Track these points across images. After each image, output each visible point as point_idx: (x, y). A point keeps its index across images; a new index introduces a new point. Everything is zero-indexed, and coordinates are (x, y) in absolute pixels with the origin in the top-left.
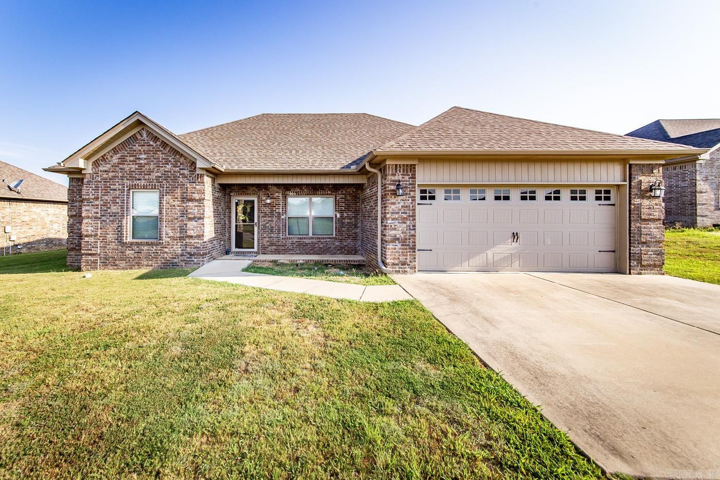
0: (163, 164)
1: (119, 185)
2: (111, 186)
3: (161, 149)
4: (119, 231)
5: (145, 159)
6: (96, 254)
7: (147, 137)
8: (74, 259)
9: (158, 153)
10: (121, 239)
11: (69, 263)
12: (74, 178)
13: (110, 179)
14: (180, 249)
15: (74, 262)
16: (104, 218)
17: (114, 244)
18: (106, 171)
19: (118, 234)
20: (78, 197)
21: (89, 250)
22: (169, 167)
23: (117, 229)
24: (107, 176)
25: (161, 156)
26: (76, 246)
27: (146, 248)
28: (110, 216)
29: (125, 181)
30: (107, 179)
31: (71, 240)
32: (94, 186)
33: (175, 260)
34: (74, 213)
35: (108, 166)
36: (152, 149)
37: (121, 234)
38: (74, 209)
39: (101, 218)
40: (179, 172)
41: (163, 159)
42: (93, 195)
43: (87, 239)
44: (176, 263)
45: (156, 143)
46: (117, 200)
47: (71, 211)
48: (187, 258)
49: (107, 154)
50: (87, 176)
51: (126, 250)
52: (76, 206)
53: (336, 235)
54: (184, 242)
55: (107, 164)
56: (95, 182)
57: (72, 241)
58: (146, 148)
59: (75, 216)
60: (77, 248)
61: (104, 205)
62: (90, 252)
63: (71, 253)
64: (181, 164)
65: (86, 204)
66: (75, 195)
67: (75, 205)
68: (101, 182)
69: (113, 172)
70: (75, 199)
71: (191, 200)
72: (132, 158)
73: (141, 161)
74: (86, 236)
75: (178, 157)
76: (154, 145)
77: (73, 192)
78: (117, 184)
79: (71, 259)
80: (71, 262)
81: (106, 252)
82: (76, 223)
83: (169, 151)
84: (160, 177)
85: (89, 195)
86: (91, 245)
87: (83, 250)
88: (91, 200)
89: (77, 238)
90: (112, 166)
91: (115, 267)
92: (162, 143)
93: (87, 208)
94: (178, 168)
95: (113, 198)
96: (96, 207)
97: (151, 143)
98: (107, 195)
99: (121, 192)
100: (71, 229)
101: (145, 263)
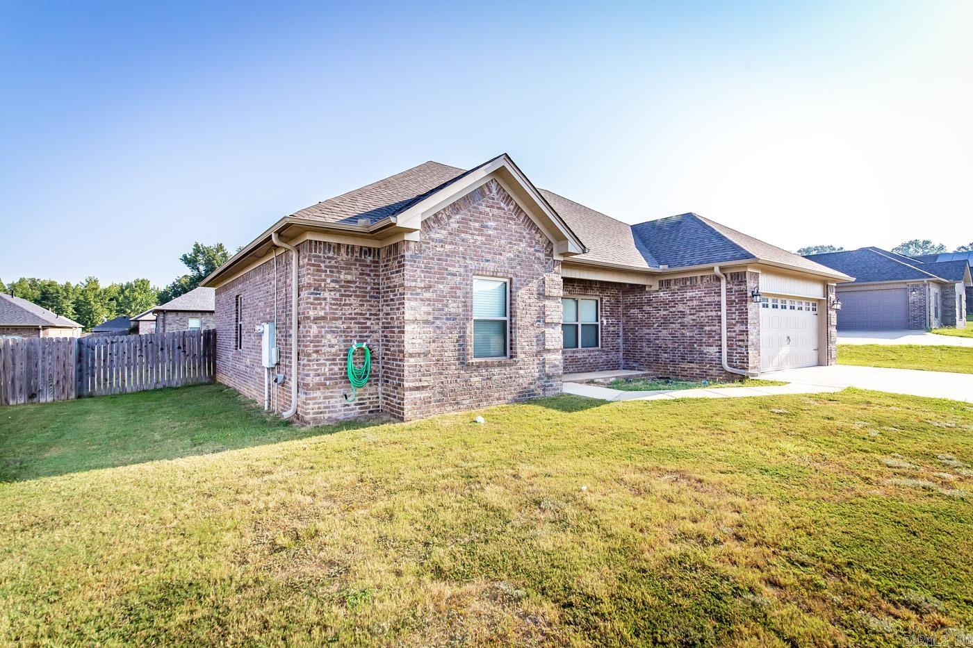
0: (516, 240)
1: (460, 266)
2: (449, 269)
3: (515, 217)
4: (461, 345)
5: (495, 229)
6: (427, 387)
7: (497, 194)
8: (322, 406)
9: (511, 222)
10: (463, 359)
11: (311, 416)
12: (320, 242)
13: (448, 255)
14: (537, 370)
15: (321, 413)
16: (438, 322)
17: (454, 367)
18: (441, 241)
19: (459, 350)
20: (328, 280)
21: (416, 380)
22: (523, 245)
23: (457, 341)
24: (441, 249)
25: (514, 227)
26: (325, 379)
27: (497, 370)
28: (448, 319)
29: (468, 261)
30: (442, 255)
31: (315, 367)
32: (423, 265)
33: (532, 387)
34: (322, 313)
35: (443, 232)
36: (502, 214)
37: (464, 350)
38: (321, 304)
39: (433, 323)
40: (534, 255)
41: (516, 232)
42: (422, 281)
43: (412, 360)
44: (533, 391)
45: (508, 205)
46: (458, 291)
47: (316, 309)
48: (545, 382)
49: (442, 212)
50: (412, 245)
51: (471, 377)
52: (325, 299)
53: (602, 347)
54: (541, 358)
55: (441, 228)
56: (425, 258)
57: (317, 370)
58: (496, 211)
59: (324, 318)
60: (328, 383)
61: (438, 300)
62: (418, 384)
63: (315, 395)
64: (536, 243)
65: (409, 296)
66: (323, 277)
67: (322, 296)
68: (433, 259)
69: (451, 243)
70: (323, 284)
71: (548, 297)
72: (477, 225)
73: (490, 232)
74: (411, 355)
75: (534, 232)
76: (506, 209)
77: (318, 271)
78: (457, 265)
79: (317, 406)
80: (314, 413)
81: (442, 383)
82: (326, 332)
83: (523, 221)
84: (512, 260)
85: (415, 281)
86: (420, 371)
87: (407, 381)
88: (419, 291)
89: (328, 363)
90: (450, 234)
91: (455, 407)
92: (515, 208)
93: (413, 304)
94: (532, 249)
95: (452, 288)
96: (427, 303)
97: (502, 205)
98: (443, 283)
99: (464, 280)
100: (315, 346)
101: (496, 395)
